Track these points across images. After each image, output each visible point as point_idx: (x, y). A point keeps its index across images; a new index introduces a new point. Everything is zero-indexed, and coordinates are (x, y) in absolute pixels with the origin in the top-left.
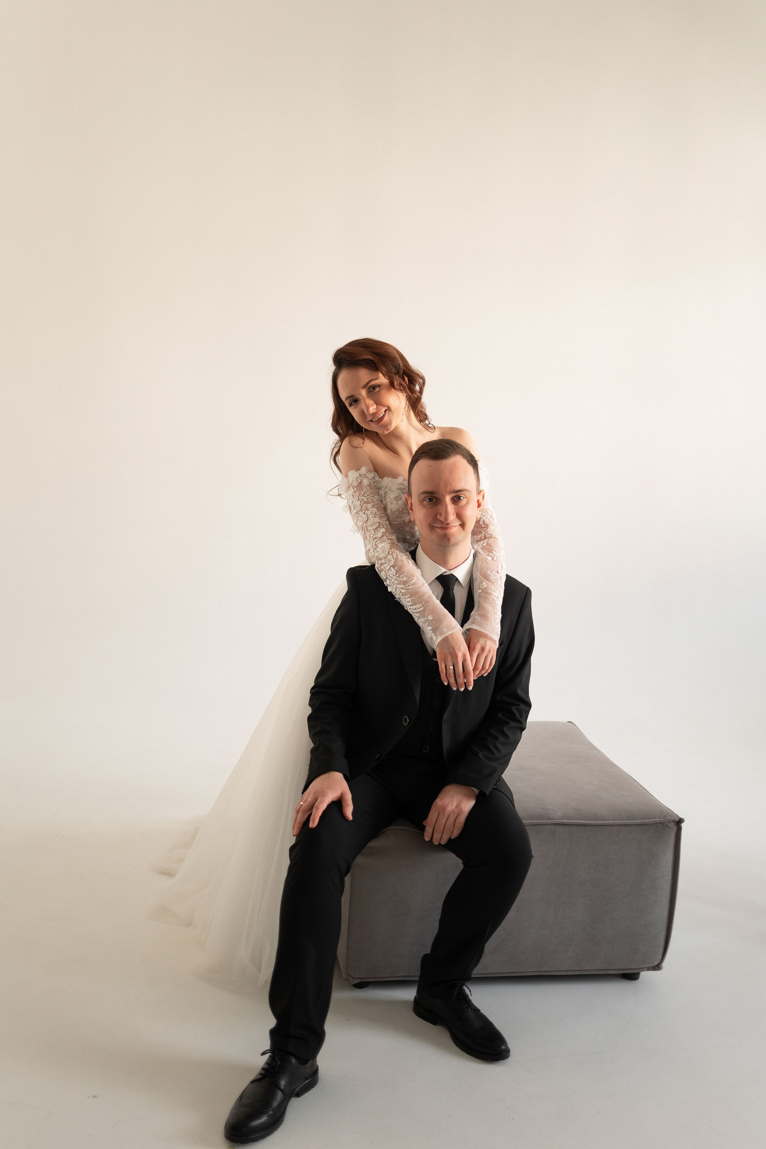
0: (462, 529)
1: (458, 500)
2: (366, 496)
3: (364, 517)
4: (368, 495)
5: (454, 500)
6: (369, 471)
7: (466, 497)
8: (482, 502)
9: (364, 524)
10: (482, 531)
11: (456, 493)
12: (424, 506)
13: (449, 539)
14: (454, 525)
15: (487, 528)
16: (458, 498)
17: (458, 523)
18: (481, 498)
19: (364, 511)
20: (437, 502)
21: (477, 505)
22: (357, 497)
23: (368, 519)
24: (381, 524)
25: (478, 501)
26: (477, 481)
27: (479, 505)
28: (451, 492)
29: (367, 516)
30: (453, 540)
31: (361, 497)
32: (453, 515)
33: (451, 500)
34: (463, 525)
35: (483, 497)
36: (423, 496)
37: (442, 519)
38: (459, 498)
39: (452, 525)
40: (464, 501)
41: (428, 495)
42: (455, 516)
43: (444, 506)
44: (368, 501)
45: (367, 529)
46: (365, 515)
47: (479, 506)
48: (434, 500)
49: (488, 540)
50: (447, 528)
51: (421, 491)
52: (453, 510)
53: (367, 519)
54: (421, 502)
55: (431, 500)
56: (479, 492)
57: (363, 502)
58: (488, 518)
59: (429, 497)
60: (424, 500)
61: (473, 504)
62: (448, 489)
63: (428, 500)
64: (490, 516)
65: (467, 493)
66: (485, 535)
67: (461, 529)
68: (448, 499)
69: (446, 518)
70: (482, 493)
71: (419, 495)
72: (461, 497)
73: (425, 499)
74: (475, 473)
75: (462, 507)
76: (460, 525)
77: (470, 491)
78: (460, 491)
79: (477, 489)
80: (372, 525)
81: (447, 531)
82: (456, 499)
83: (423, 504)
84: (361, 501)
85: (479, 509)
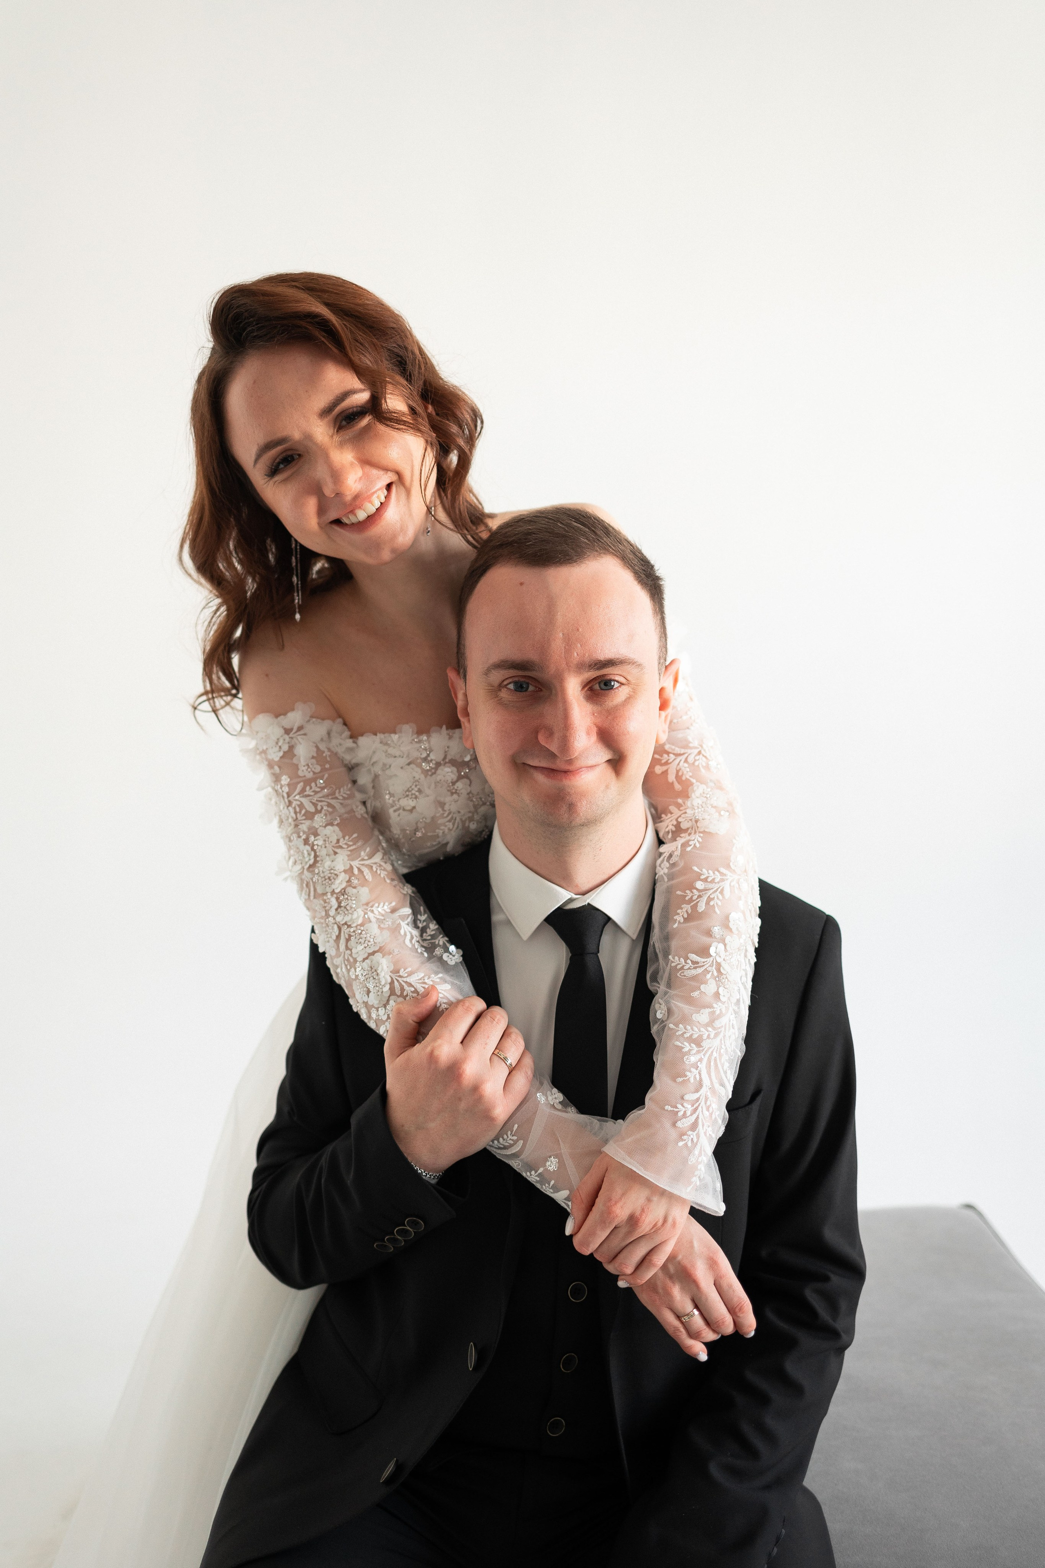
0: (613, 775)
1: (602, 689)
2: (309, 796)
3: (305, 852)
4: (316, 792)
5: (591, 689)
6: (312, 717)
7: (628, 682)
8: (671, 694)
9: (305, 871)
10: (672, 808)
11: (598, 669)
12: (501, 703)
13: (571, 807)
14: (591, 762)
15: (687, 797)
16: (603, 686)
17: (601, 755)
18: (668, 683)
19: (304, 837)
20: (541, 694)
21: (658, 704)
22: (285, 795)
23: (316, 862)
24: (356, 871)
25: (662, 690)
26: (661, 638)
27: (664, 702)
28: (581, 667)
29: (315, 851)
30: (584, 809)
31: (297, 798)
32: (588, 734)
33: (583, 688)
34: (617, 763)
35: (676, 681)
36: (497, 676)
37: (553, 747)
38: (606, 684)
39: (582, 762)
41: (513, 672)
42: (594, 737)
43: (560, 706)
44: (316, 809)
45: (315, 890)
46: (308, 848)
47: (663, 706)
48: (531, 688)
49: (688, 838)
50: (565, 772)
51: (495, 658)
52: (589, 720)
53: (312, 862)
54: (495, 690)
55: (520, 687)
56: (666, 666)
57: (303, 812)
58: (691, 760)
59: (516, 679)
60: (501, 686)
61: (648, 700)
62: (575, 656)
63: (511, 686)
64: (696, 751)
65: (631, 672)
66: (679, 823)
67: (609, 772)
68: (573, 687)
69: (565, 744)
70: (673, 669)
71: (487, 672)
72: (615, 681)
73: (505, 683)
74: (656, 612)
75: (616, 708)
76: (609, 761)
77: (640, 665)
78: (610, 663)
79: (660, 658)
80: (329, 878)
81: (566, 782)
82: (597, 687)
83: (497, 696)
84: (298, 809)
85: (663, 713)
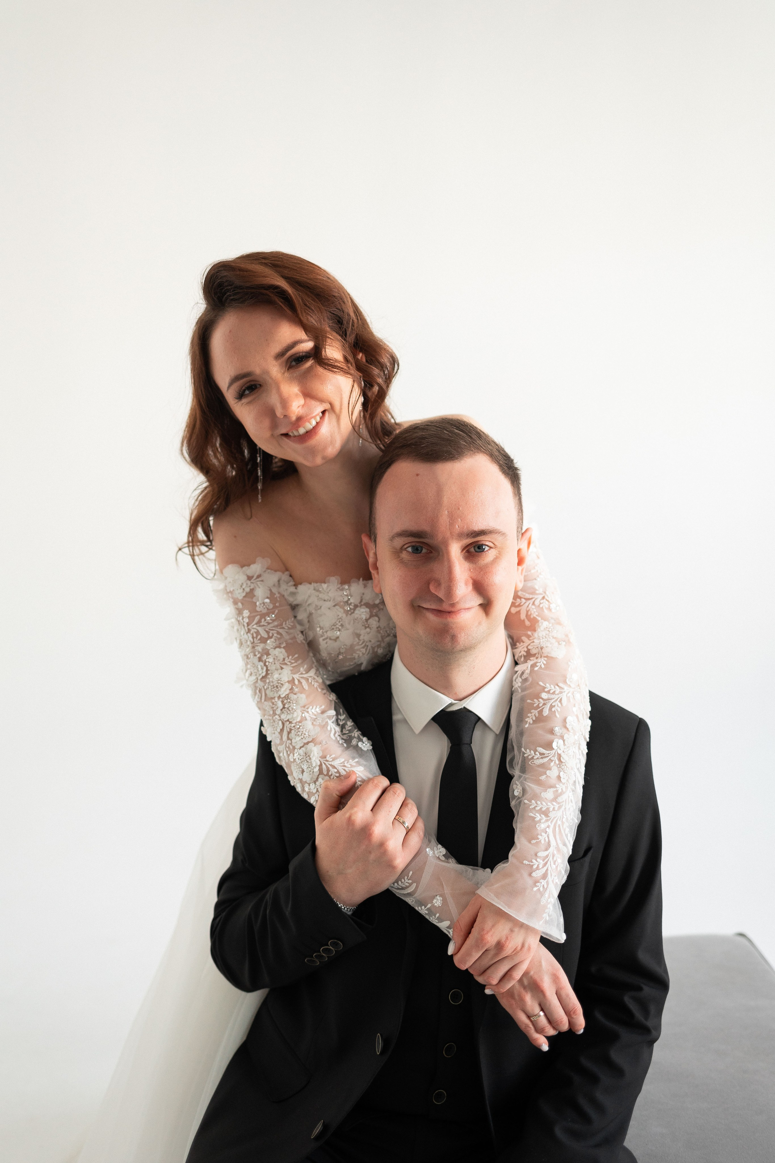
0: (484, 615)
1: (476, 552)
2: (264, 626)
3: (259, 667)
4: (269, 623)
5: (468, 551)
6: (268, 568)
7: (496, 547)
8: (526, 554)
9: (259, 681)
10: (524, 638)
11: (474, 537)
12: (402, 562)
13: (454, 638)
14: (467, 606)
15: (535, 630)
16: (477, 549)
17: (475, 601)
18: (524, 546)
19: (258, 656)
20: (431, 555)
21: (516, 561)
22: (246, 625)
23: (267, 674)
24: (296, 682)
25: (519, 551)
26: (519, 512)
27: (521, 561)
28: (461, 536)
29: (267, 667)
30: (462, 639)
31: (254, 627)
32: (466, 584)
33: (463, 551)
34: (486, 606)
35: (530, 543)
36: (399, 542)
37: (441, 594)
38: (479, 548)
39: (462, 605)
40: (489, 555)
41: (411, 539)
42: (470, 587)
43: (446, 563)
44: (269, 635)
45: (266, 695)
46: (261, 664)
47: (520, 563)
48: (424, 551)
49: (535, 660)
50: (449, 612)
51: (397, 529)
52: (467, 574)
53: (264, 674)
54: (397, 553)
55: (416, 550)
56: (522, 533)
57: (259, 637)
58: (537, 603)
59: (414, 544)
60: (402, 549)
61: (510, 558)
62: (457, 528)
63: (410, 549)
64: (541, 596)
65: (498, 539)
66: (529, 650)
67: (481, 613)
68: (455, 550)
69: (450, 591)
70: (527, 535)
71: (392, 539)
72: (485, 545)
73: (405, 547)
74: (515, 494)
75: (486, 566)
76: (480, 605)
77: (504, 534)
78: (482, 533)
79: (518, 528)
80: (277, 686)
81: (450, 620)
82: (472, 550)
83: (399, 557)
84: (255, 635)
85: (520, 568)
